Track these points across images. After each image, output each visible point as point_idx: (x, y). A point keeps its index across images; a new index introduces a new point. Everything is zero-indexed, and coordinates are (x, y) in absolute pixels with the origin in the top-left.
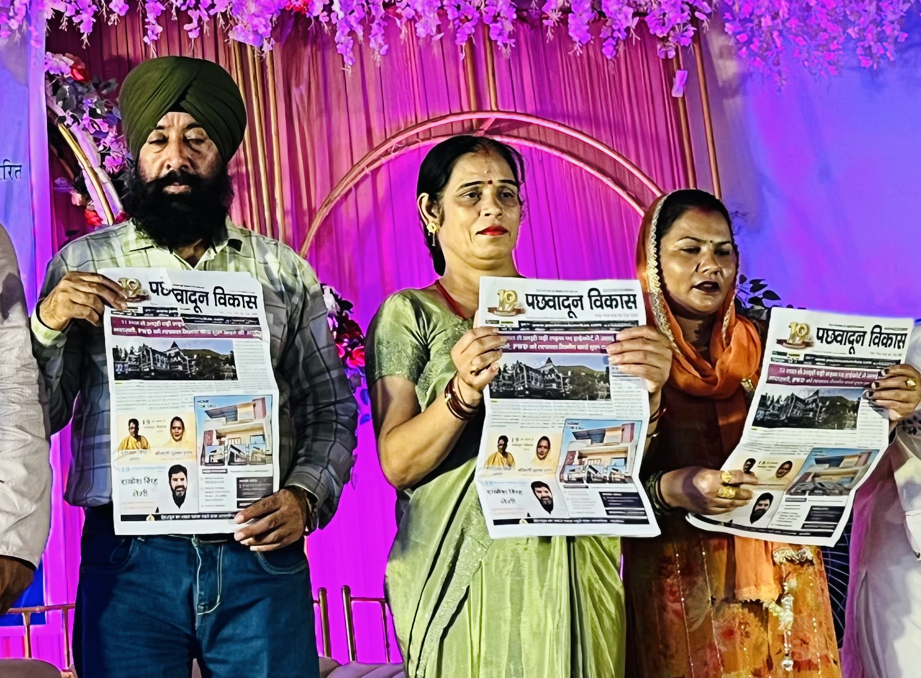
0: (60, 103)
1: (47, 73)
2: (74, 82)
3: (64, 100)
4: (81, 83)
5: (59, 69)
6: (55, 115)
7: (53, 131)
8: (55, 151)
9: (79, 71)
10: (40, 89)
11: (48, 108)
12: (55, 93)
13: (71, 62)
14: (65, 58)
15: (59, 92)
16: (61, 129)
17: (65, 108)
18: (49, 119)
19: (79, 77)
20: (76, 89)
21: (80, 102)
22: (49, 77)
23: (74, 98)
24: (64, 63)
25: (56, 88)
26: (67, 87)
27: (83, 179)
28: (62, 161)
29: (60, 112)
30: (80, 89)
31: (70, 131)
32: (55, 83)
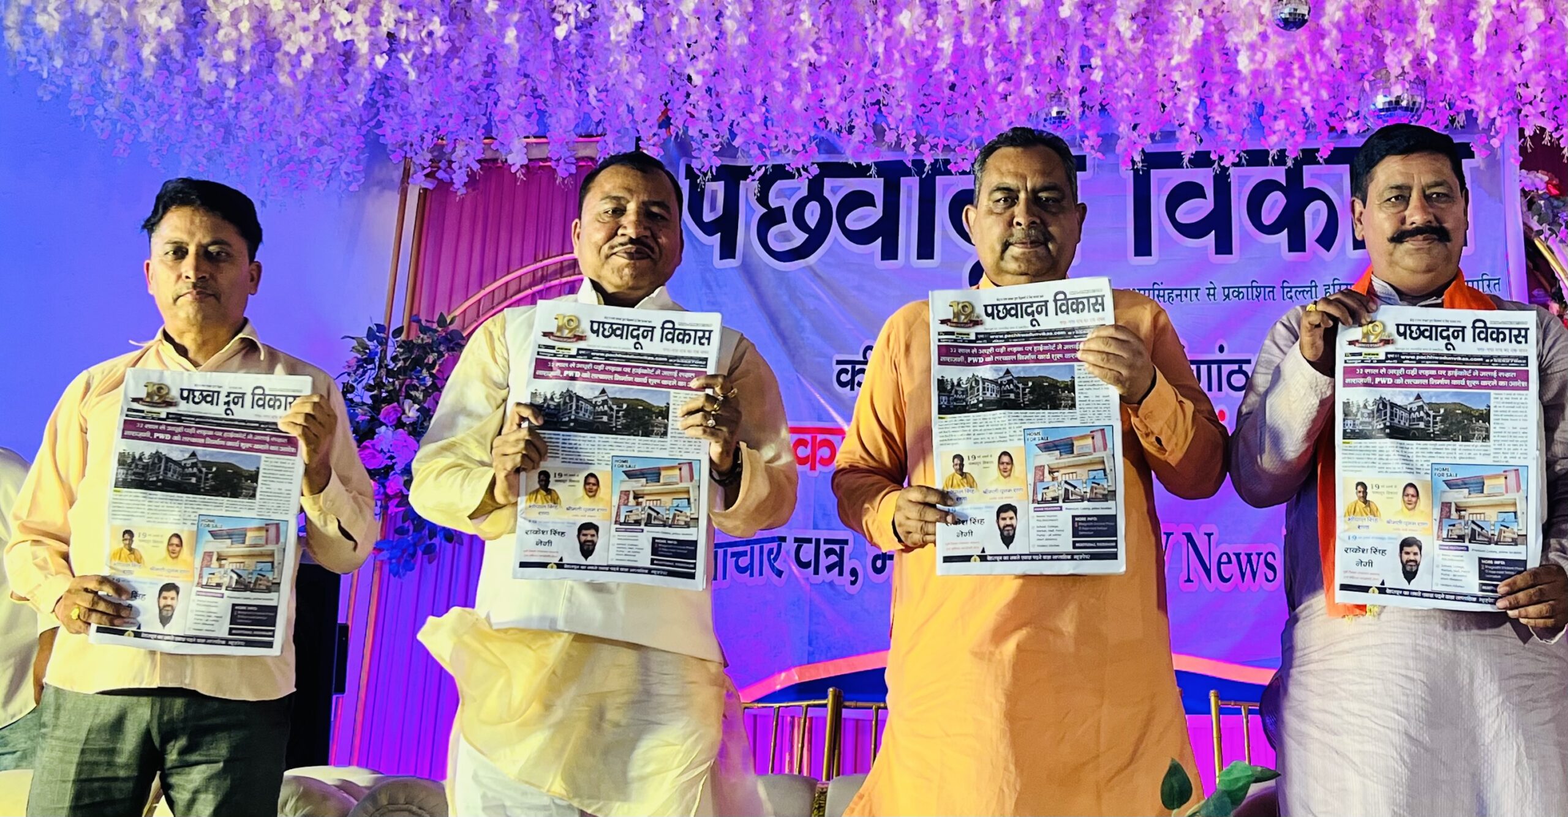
0: (1536, 218)
1: (1523, 190)
2: (1549, 197)
3: (1539, 215)
4: (1557, 197)
5: (1534, 184)
6: (1531, 229)
7: (1530, 246)
8: (1531, 265)
9: (1554, 186)
10: (1516, 203)
11: (1524, 224)
12: (1530, 208)
13: (1546, 178)
14: (1540, 175)
15: (1534, 207)
16: (1537, 243)
17: (1540, 222)
18: (1525, 233)
19: (1554, 192)
20: (1552, 204)
21: (1555, 216)
22: (1524, 193)
23: (1549, 211)
24: (1540, 179)
25: (1531, 204)
26: (1542, 202)
27: (1560, 289)
28: (1538, 274)
29: (1536, 226)
30: (1556, 203)
31: (1548, 247)
32: (1530, 201)
